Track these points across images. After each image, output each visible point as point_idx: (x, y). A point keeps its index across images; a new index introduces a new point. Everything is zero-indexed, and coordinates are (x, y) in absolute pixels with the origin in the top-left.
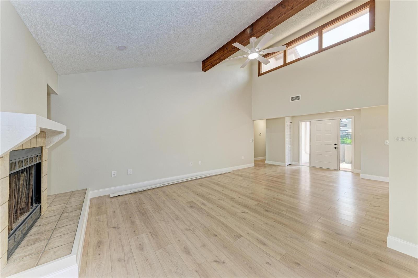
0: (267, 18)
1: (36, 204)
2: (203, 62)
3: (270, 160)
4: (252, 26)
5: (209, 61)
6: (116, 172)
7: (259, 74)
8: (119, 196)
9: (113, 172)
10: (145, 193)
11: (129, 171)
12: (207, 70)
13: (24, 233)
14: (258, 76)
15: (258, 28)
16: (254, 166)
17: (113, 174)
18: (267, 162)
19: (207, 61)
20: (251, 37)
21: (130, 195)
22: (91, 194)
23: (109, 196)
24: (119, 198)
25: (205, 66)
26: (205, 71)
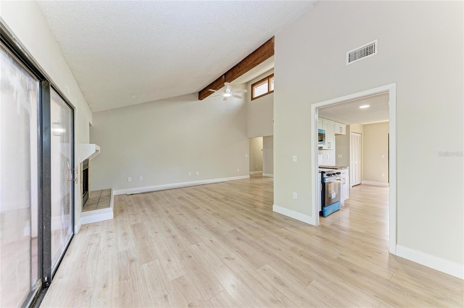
0: (232, 72)
1: (86, 191)
2: (199, 92)
3: (265, 173)
4: (225, 74)
5: (203, 93)
6: (131, 178)
7: (253, 99)
8: (133, 194)
9: (129, 178)
10: (152, 193)
11: (140, 178)
12: (202, 99)
13: (85, 201)
14: (251, 100)
15: (228, 77)
16: (249, 177)
17: (129, 179)
18: (264, 175)
19: (202, 93)
20: (224, 83)
21: (141, 194)
22: (114, 193)
23: (126, 194)
24: (132, 195)
25: (201, 96)
26: (201, 100)
